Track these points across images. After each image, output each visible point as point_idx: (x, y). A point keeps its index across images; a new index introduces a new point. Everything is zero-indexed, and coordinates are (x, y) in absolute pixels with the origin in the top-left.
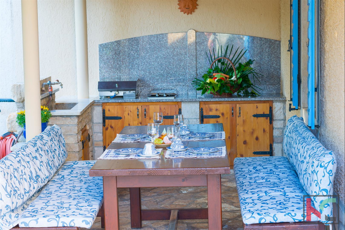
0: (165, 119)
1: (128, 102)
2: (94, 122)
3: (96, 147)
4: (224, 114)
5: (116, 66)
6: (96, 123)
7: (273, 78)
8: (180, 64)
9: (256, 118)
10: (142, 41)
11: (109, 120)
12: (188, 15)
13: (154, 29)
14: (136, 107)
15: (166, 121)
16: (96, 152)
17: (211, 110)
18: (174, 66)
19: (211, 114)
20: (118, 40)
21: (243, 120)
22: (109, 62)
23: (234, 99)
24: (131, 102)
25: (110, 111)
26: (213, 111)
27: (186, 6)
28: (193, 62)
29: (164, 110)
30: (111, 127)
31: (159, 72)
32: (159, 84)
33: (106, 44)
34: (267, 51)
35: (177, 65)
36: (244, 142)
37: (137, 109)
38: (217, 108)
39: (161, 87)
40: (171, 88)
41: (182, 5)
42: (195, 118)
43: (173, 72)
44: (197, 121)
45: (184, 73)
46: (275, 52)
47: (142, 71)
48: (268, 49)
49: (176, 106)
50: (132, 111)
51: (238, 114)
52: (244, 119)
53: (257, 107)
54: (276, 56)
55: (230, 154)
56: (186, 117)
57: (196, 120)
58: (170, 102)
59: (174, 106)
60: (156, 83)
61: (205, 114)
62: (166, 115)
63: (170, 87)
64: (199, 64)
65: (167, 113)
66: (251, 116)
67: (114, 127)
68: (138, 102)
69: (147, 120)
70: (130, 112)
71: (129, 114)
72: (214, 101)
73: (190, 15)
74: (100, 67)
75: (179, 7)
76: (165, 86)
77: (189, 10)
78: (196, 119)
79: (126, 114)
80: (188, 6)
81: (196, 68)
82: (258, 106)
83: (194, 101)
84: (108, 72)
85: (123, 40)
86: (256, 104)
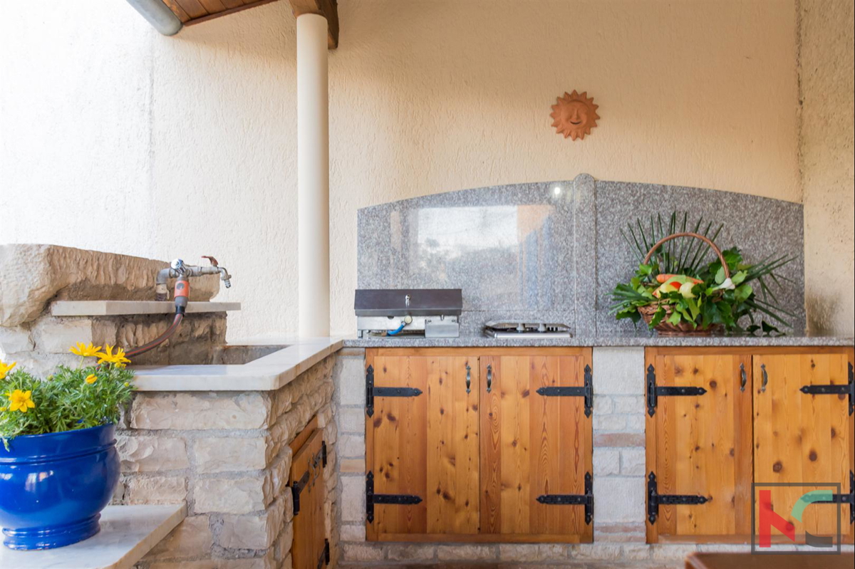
0: (545, 397)
1: (440, 345)
2: (342, 403)
3: (344, 474)
4: (718, 385)
5: (399, 261)
6: (348, 406)
7: (786, 295)
8: (556, 259)
9: (809, 396)
10: (463, 200)
11: (385, 398)
12: (574, 140)
13: (492, 174)
14: (464, 359)
15: (547, 402)
16: (345, 489)
17: (679, 371)
18: (542, 263)
19: (679, 382)
20: (404, 198)
21: (773, 401)
22: (382, 252)
23: (748, 342)
24: (448, 345)
25: (388, 370)
26: (684, 374)
27: (571, 117)
28: (587, 254)
29: (544, 371)
30: (391, 418)
31: (504, 277)
32: (504, 307)
33: (375, 209)
34: (770, 229)
35: (548, 261)
36: (774, 466)
37: (465, 368)
38: (697, 367)
40: (533, 315)
41: (563, 115)
42: (631, 396)
43: (538, 276)
44: (637, 402)
45: (566, 280)
46: (790, 232)
47: (463, 275)
48: (772, 224)
49: (577, 360)
50: (450, 371)
51: (758, 384)
52: (776, 397)
53: (813, 366)
54: (791, 240)
55: (733, 500)
56: (605, 393)
57: (635, 401)
58: (562, 347)
59: (573, 359)
60: (496, 304)
61: (660, 382)
62: (548, 384)
63: (532, 313)
64: (603, 259)
65: (551, 380)
66: (795, 391)
67: (397, 418)
68: (470, 345)
69: (494, 397)
70: (444, 376)
71: (441, 382)
72: (690, 346)
73: (579, 140)
74: (359, 264)
75: (552, 121)
76: (518, 312)
77: (578, 128)
78: (636, 396)
79: (433, 382)
80: (578, 117)
81: (596, 267)
82: (815, 362)
83: (633, 346)
84: (378, 276)
85: (418, 198)
86: (809, 357)
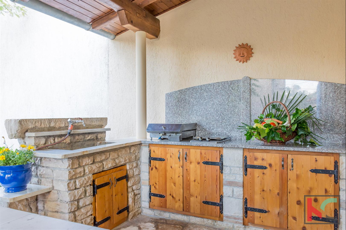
0: (205, 165)
1: (170, 144)
2: (142, 162)
3: (143, 185)
4: (272, 166)
6: (144, 163)
7: (339, 127)
8: (234, 111)
9: (314, 174)
10: (200, 89)
11: (154, 161)
12: (243, 63)
13: (211, 78)
14: (178, 150)
15: (206, 167)
16: (143, 190)
17: (256, 159)
18: (229, 112)
19: (256, 163)
20: (180, 89)
21: (297, 174)
23: (285, 149)
24: (172, 144)
25: (155, 152)
26: (258, 160)
27: (240, 54)
28: (247, 109)
29: (205, 155)
30: (156, 168)
31: (215, 118)
33: (171, 93)
34: (331, 97)
35: (231, 111)
36: (297, 202)
37: (178, 152)
38: (263, 158)
39: (216, 132)
41: (237, 54)
42: (237, 167)
43: (227, 117)
44: (240, 170)
45: (238, 119)
46: (342, 98)
48: (332, 94)
50: (174, 153)
51: (290, 167)
52: (298, 173)
53: (316, 161)
54: (342, 102)
55: (278, 214)
56: (228, 165)
57: (239, 169)
58: (210, 147)
59: (216, 151)
61: (248, 163)
62: (206, 160)
64: (254, 111)
66: (307, 171)
67: (158, 168)
68: (179, 144)
69: (188, 164)
70: (172, 155)
71: (171, 157)
72: (259, 149)
73: (245, 63)
75: (234, 56)
77: (243, 58)
78: (239, 167)
79: (168, 156)
80: (243, 54)
81: (250, 114)
82: (317, 159)
83: (236, 148)
85: (185, 89)
86: (315, 157)
